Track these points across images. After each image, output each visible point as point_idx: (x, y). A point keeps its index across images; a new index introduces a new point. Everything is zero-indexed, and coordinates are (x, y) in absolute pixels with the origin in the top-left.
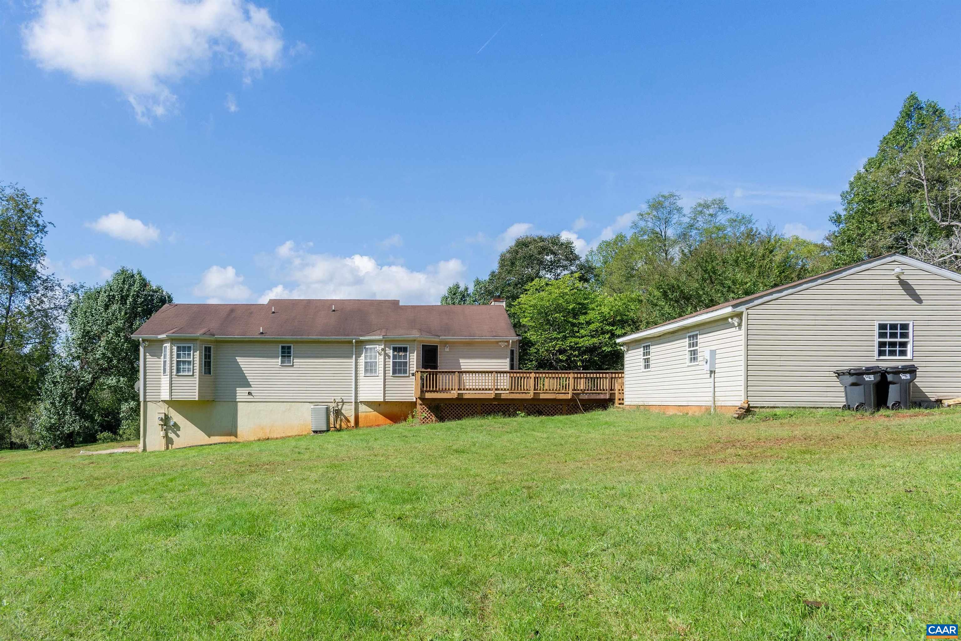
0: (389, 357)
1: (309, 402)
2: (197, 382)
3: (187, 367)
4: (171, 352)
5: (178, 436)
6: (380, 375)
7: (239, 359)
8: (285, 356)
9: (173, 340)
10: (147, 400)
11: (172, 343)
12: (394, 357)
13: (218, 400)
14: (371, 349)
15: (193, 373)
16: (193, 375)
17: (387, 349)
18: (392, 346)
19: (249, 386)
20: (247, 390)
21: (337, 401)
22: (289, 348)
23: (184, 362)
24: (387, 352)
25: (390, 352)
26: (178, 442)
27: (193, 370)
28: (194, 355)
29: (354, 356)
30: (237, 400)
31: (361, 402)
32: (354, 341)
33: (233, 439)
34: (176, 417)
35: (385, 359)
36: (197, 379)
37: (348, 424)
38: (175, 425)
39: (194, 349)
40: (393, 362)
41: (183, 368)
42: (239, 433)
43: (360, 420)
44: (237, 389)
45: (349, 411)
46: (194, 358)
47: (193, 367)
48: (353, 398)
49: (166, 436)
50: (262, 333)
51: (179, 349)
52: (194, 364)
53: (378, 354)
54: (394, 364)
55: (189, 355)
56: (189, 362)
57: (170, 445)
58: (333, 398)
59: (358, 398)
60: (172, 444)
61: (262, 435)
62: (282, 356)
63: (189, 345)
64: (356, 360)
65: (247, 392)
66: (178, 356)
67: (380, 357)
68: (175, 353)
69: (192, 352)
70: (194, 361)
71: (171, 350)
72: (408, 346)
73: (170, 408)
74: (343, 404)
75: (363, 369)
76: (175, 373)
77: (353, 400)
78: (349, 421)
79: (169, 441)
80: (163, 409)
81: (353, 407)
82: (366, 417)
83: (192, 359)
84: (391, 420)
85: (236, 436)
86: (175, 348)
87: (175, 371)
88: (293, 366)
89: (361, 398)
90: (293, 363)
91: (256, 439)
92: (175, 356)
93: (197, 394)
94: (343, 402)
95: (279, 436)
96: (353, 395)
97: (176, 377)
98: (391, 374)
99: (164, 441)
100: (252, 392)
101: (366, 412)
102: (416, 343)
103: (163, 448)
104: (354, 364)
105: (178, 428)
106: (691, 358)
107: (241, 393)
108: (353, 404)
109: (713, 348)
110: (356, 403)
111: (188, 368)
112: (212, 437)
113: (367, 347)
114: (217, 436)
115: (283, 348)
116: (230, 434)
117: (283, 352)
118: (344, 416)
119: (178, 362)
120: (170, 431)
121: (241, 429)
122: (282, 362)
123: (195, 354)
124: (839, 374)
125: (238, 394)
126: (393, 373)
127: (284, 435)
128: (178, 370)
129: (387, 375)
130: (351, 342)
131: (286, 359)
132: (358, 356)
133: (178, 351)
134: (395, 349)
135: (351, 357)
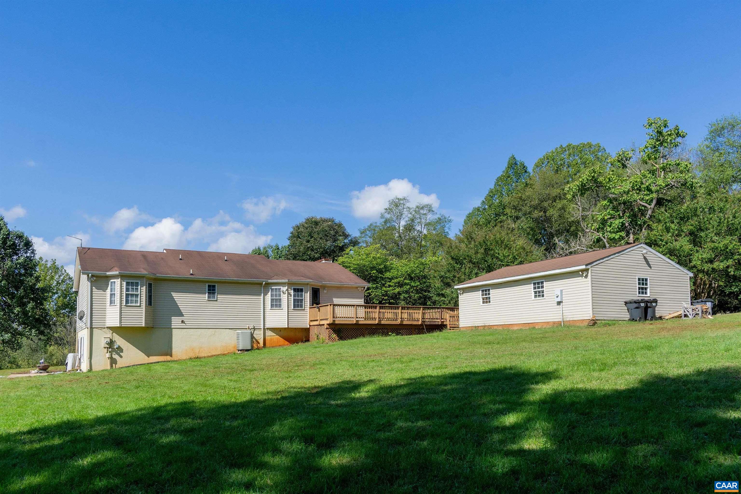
0: (291, 295)
1: (229, 329)
2: (144, 312)
3: (134, 299)
4: (121, 286)
5: (121, 357)
6: (284, 308)
7: (174, 294)
8: (210, 293)
9: (122, 277)
10: (93, 326)
11: (121, 279)
12: (294, 296)
13: (157, 327)
14: (276, 289)
15: (140, 304)
16: (140, 306)
17: (289, 289)
18: (292, 288)
19: (182, 315)
20: (180, 319)
21: (250, 327)
22: (214, 286)
23: (132, 295)
24: (289, 291)
25: (292, 292)
26: (121, 362)
27: (140, 301)
28: (141, 290)
29: (262, 294)
30: (172, 327)
31: (267, 329)
32: (264, 283)
33: (168, 358)
34: (120, 341)
35: (288, 297)
36: (144, 309)
37: (258, 345)
38: (119, 348)
39: (141, 285)
40: (294, 299)
41: (131, 300)
42: (174, 353)
43: (267, 342)
44: (172, 318)
45: (259, 335)
46: (141, 292)
47: (140, 299)
48: (262, 325)
49: (111, 358)
50: (192, 274)
51: (128, 284)
52: (141, 297)
53: (282, 293)
54: (294, 300)
55: (137, 289)
56: (137, 296)
57: (114, 365)
58: (247, 325)
59: (266, 325)
60: (116, 363)
61: (192, 355)
62: (208, 293)
63: (137, 281)
64: (264, 297)
65: (181, 320)
66: (127, 290)
67: (284, 295)
68: (125, 288)
69: (139, 287)
70: (141, 294)
71: (121, 284)
72: (304, 288)
73: (114, 334)
74: (254, 330)
75: (270, 304)
76: (124, 304)
77: (262, 327)
78: (259, 343)
79: (113, 361)
80: (109, 334)
81: (262, 332)
82: (271, 340)
83: (139, 293)
84: (289, 342)
85: (171, 356)
86: (124, 284)
87: (124, 302)
88: (217, 300)
89: (267, 325)
90: (217, 298)
91: (188, 358)
92: (125, 290)
93: (144, 321)
94: (254, 329)
95: (206, 355)
96: (262, 323)
97: (125, 307)
98: (292, 308)
99: (108, 362)
100: (185, 320)
101: (271, 336)
102: (309, 286)
103: (109, 367)
104: (262, 300)
105: (122, 351)
106: (535, 296)
107: (175, 321)
108: (262, 330)
109: (562, 289)
110: (264, 329)
111: (136, 300)
112: (151, 358)
113: (273, 287)
114: (155, 356)
115: (209, 286)
116: (166, 355)
117: (209, 290)
118: (256, 339)
119: (127, 295)
120: (114, 353)
121: (175, 350)
122: (209, 297)
123: (142, 288)
124: (626, 303)
125: (172, 322)
126: (294, 308)
127: (210, 355)
128: (127, 302)
129: (289, 308)
130: (261, 284)
131: (211, 295)
132: (265, 294)
133: (127, 286)
134: (295, 290)
135: (261, 295)
